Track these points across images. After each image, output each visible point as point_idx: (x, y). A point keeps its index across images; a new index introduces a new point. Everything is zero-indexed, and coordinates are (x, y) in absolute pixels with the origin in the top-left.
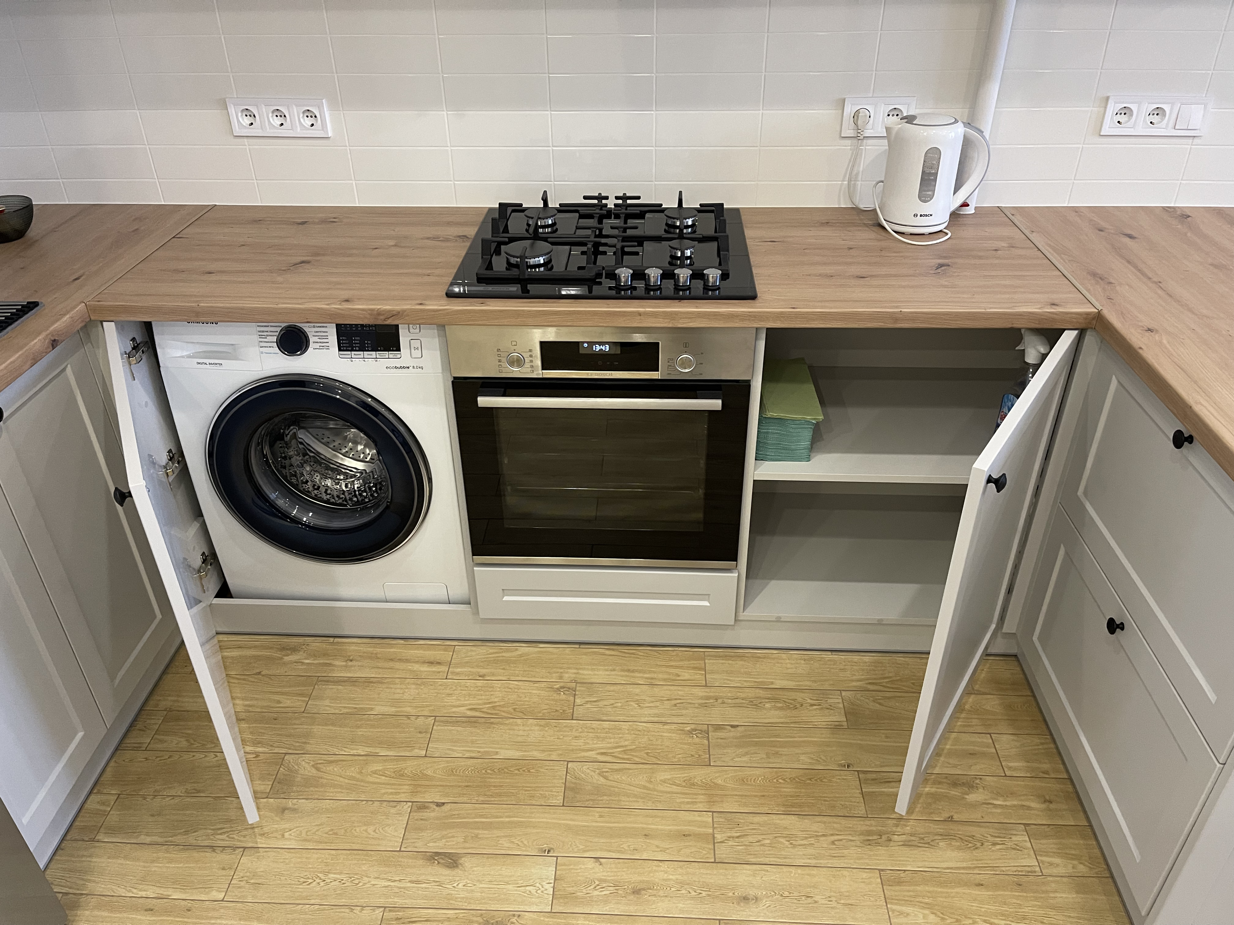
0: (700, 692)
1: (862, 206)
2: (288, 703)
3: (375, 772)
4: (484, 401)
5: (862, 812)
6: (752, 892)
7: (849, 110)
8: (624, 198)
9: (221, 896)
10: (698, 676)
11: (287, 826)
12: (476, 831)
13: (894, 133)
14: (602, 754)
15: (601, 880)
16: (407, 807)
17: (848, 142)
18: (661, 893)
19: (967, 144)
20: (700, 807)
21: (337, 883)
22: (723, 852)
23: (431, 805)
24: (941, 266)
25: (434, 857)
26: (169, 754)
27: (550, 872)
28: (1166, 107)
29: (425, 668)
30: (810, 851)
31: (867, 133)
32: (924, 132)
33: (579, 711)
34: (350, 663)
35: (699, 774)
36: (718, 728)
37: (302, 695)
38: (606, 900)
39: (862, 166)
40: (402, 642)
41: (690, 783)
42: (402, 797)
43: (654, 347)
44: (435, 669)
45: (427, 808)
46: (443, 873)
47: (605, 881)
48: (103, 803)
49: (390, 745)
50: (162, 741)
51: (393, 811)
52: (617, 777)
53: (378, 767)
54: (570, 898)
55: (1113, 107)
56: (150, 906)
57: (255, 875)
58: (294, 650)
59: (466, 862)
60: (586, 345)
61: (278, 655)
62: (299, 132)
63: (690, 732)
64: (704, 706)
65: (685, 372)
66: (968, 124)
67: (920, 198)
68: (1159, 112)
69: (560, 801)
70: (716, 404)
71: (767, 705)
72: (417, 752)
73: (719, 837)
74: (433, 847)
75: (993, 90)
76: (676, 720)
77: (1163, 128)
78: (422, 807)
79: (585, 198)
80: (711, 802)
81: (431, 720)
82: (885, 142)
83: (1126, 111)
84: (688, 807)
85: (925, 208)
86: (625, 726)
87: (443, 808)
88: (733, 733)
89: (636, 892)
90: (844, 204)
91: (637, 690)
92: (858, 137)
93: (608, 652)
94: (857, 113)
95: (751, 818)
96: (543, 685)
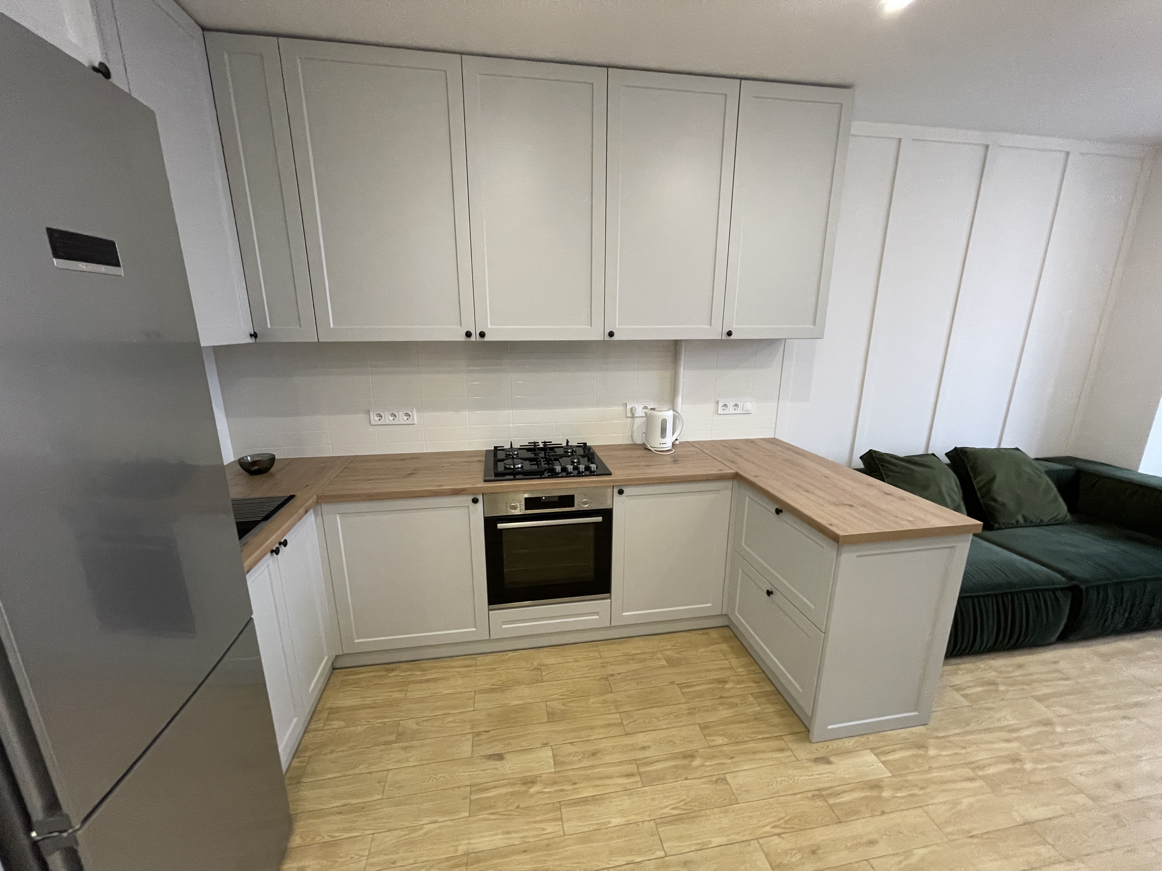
0: (599, 661)
1: (638, 443)
2: (396, 696)
3: (449, 722)
4: (500, 526)
5: (684, 701)
6: (646, 744)
7: (629, 407)
8: (545, 442)
9: (380, 797)
10: (596, 654)
11: (409, 755)
12: (509, 741)
13: (648, 414)
14: (561, 695)
15: (575, 752)
16: (470, 736)
17: (629, 419)
18: (605, 753)
19: (675, 418)
20: (613, 711)
21: (442, 779)
22: (628, 729)
23: (483, 733)
24: (675, 461)
25: (490, 757)
26: (335, 730)
27: (550, 753)
28: (739, 404)
29: (464, 669)
30: (666, 722)
31: (636, 415)
32: (659, 413)
33: (545, 678)
34: (424, 672)
35: (609, 697)
36: (612, 675)
37: (402, 691)
38: (580, 761)
39: (635, 428)
40: (449, 659)
41: (605, 702)
42: (466, 732)
43: (572, 497)
44: (468, 669)
45: (481, 734)
46: (498, 764)
47: (577, 752)
48: (301, 762)
49: (454, 707)
50: (330, 725)
51: (464, 739)
52: (572, 704)
53: (451, 719)
54: (563, 763)
55: (721, 404)
56: (340, 811)
57: (397, 783)
58: (393, 670)
59: (508, 756)
60: (544, 498)
61: (385, 673)
62: (402, 422)
63: (600, 679)
64: (603, 667)
65: (586, 507)
66: (674, 411)
67: (661, 437)
68: (736, 405)
69: (546, 720)
70: (599, 519)
71: (631, 662)
72: (469, 709)
73: (625, 723)
74: (489, 752)
75: (679, 399)
76: (591, 675)
77: (739, 411)
78: (478, 734)
79: (529, 443)
80: (617, 708)
81: (473, 693)
82: (645, 418)
83: (725, 405)
84: (607, 712)
85: (663, 441)
86: (569, 681)
87: (489, 733)
88: (618, 677)
89: (594, 754)
90: (630, 442)
91: (570, 664)
92: (633, 417)
93: (551, 650)
94: (632, 409)
95: (637, 712)
96: (524, 669)
